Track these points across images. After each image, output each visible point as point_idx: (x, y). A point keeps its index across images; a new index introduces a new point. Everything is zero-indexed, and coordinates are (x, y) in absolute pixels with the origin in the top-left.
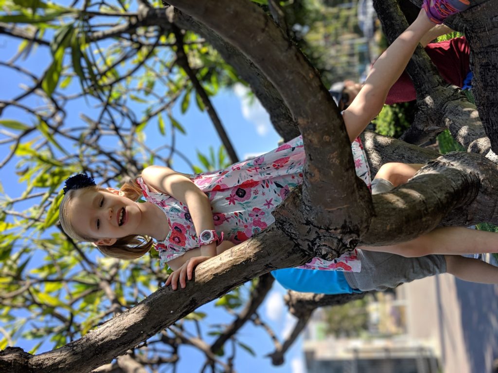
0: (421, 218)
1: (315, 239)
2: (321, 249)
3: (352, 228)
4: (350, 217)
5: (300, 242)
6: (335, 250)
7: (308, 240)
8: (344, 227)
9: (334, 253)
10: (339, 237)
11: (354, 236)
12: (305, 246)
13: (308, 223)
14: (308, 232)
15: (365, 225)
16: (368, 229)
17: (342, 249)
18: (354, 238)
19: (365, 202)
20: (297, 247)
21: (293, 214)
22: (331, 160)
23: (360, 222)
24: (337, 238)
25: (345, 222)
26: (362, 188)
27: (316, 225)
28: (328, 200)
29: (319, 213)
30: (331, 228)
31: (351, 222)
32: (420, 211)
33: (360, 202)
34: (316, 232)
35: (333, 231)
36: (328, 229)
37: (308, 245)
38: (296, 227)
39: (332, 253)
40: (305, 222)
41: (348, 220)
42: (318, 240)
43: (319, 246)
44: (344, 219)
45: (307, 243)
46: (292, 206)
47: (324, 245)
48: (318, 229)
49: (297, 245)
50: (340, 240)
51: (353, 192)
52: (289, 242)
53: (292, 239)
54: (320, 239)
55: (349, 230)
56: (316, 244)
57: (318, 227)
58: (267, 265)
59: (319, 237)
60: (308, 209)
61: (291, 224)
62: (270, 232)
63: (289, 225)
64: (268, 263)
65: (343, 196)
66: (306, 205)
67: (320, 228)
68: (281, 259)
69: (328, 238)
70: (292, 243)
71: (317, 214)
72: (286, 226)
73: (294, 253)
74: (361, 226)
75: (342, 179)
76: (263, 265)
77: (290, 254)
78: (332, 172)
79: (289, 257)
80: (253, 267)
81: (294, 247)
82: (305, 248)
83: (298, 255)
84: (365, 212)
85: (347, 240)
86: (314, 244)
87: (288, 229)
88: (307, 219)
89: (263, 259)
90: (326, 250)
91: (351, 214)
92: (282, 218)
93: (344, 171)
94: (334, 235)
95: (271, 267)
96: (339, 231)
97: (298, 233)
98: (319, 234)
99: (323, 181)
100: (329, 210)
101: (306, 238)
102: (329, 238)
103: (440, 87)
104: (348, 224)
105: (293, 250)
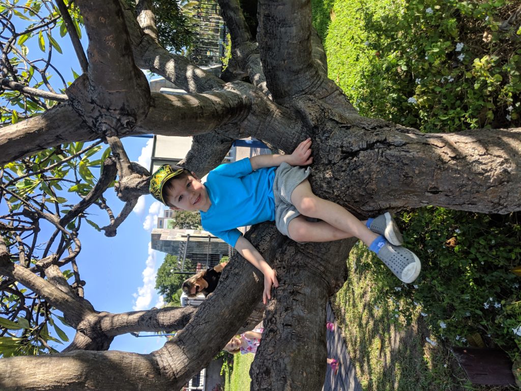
0: (197, 118)
1: (98, 117)
2: (102, 126)
3: (129, 111)
4: (128, 101)
5: (87, 119)
6: (113, 128)
7: (93, 118)
8: (122, 109)
9: (113, 130)
10: (118, 117)
11: (131, 119)
12: (90, 122)
13: (93, 102)
14: (92, 110)
15: (142, 111)
16: (146, 116)
17: (120, 128)
18: (131, 120)
19: (142, 90)
20: (84, 124)
21: (82, 93)
22: (108, 42)
23: (136, 107)
24: (116, 118)
25: (124, 105)
26: (139, 78)
27: (99, 104)
28: (108, 81)
29: (101, 94)
30: (111, 108)
31: (128, 106)
32: (196, 113)
33: (137, 89)
34: (99, 111)
35: (112, 111)
36: (108, 109)
37: (93, 122)
38: (83, 104)
39: (111, 131)
40: (90, 101)
41: (126, 104)
42: (100, 118)
43: (100, 123)
44: (123, 102)
45: (91, 119)
46: (81, 86)
47: (105, 123)
48: (100, 108)
49: (85, 121)
50: (119, 120)
51: (130, 79)
52: (77, 117)
53: (80, 115)
54: (102, 117)
55: (126, 113)
56: (98, 121)
57: (100, 106)
58: (57, 136)
59: (101, 115)
60: (92, 88)
61: (79, 102)
62: (62, 108)
63: (78, 102)
64: (58, 134)
65: (120, 80)
66: (91, 85)
67: (102, 108)
68: (70, 132)
69: (108, 117)
70: (80, 119)
71: (99, 94)
72: (75, 103)
73: (82, 128)
74: (138, 111)
75: (118, 63)
76: (54, 136)
77: (78, 128)
78: (109, 55)
79: (76, 131)
80: (45, 137)
81: (82, 123)
82: (91, 124)
83: (85, 130)
84: (141, 100)
85: (125, 121)
86: (97, 122)
87: (76, 105)
88: (92, 98)
89: (54, 130)
90: (105, 127)
91: (129, 99)
92: (72, 96)
93: (119, 56)
94: (113, 114)
95: (61, 138)
96: (118, 112)
97: (84, 110)
98: (101, 113)
99: (102, 62)
100: (110, 91)
101: (90, 115)
102: (110, 117)
103: (248, 42)
104: (126, 107)
105: (80, 125)
